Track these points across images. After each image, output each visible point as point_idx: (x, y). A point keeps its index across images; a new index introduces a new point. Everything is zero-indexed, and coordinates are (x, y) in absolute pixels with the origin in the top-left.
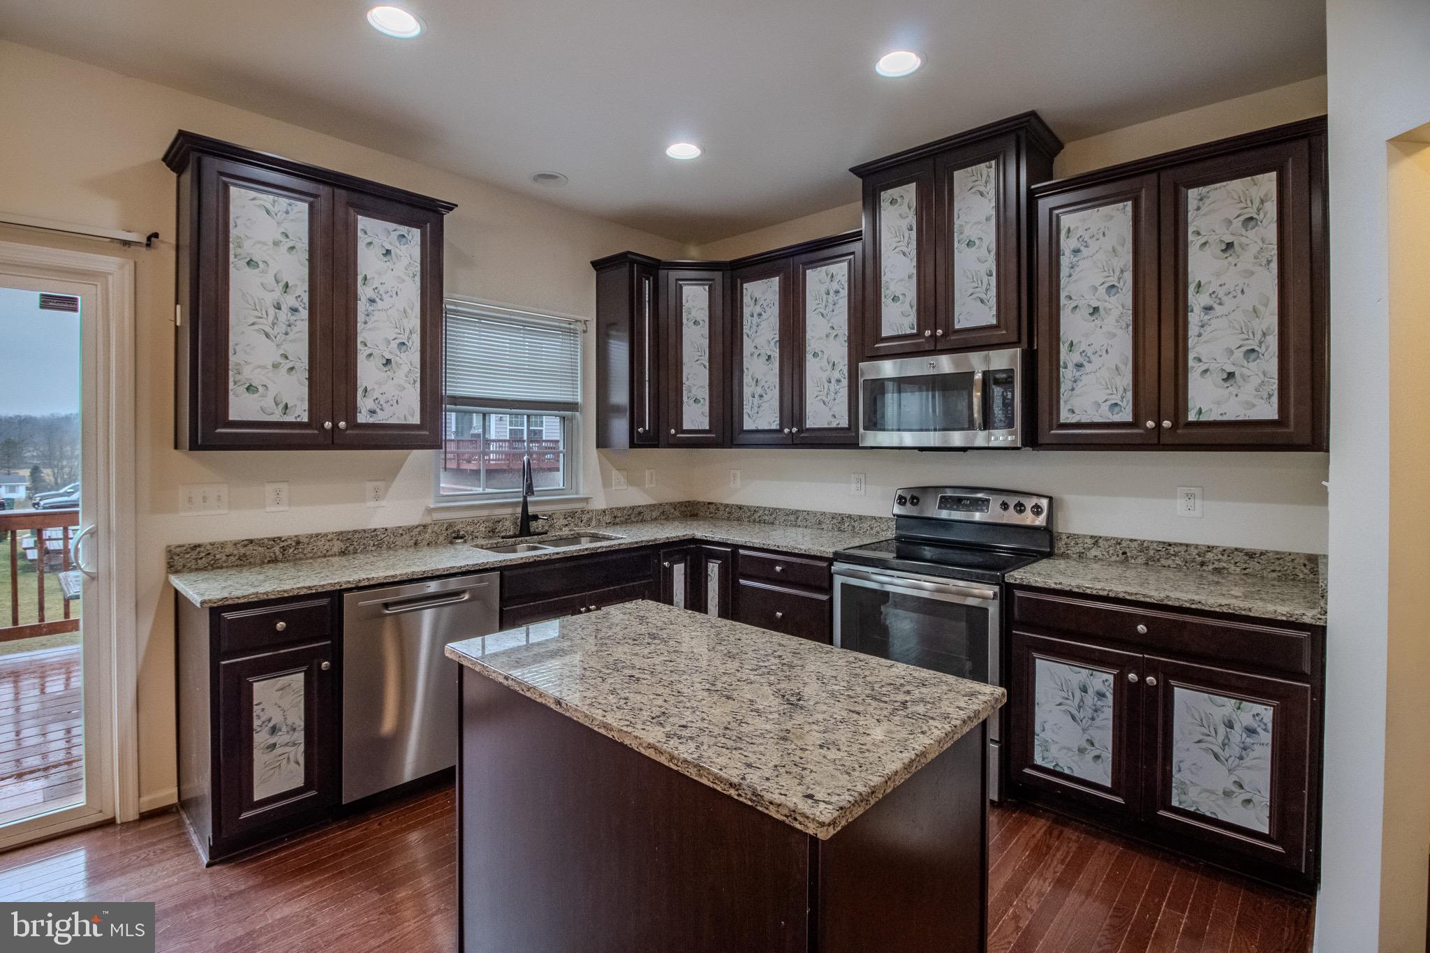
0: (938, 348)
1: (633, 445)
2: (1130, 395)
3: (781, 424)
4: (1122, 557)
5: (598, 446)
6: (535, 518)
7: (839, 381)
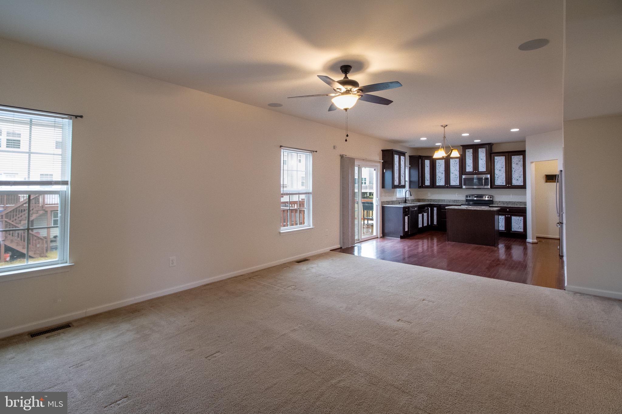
0: (477, 174)
1: (419, 188)
2: (505, 181)
3: (445, 184)
4: (503, 204)
5: (410, 188)
7: (457, 178)
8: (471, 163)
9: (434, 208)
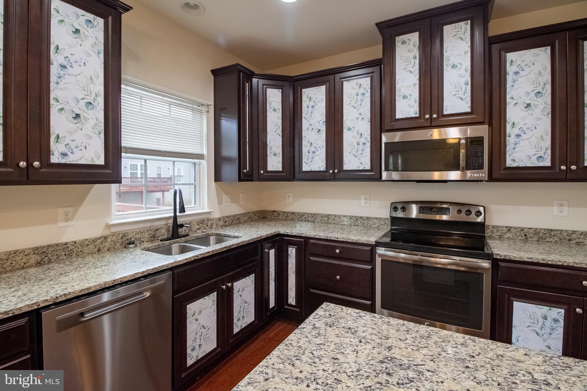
0: (432, 125)
1: (240, 180)
2: (549, 152)
3: (326, 168)
4: (524, 237)
5: (216, 181)
6: (182, 226)
7: (364, 144)
8: (414, 85)
9: (290, 249)
